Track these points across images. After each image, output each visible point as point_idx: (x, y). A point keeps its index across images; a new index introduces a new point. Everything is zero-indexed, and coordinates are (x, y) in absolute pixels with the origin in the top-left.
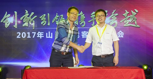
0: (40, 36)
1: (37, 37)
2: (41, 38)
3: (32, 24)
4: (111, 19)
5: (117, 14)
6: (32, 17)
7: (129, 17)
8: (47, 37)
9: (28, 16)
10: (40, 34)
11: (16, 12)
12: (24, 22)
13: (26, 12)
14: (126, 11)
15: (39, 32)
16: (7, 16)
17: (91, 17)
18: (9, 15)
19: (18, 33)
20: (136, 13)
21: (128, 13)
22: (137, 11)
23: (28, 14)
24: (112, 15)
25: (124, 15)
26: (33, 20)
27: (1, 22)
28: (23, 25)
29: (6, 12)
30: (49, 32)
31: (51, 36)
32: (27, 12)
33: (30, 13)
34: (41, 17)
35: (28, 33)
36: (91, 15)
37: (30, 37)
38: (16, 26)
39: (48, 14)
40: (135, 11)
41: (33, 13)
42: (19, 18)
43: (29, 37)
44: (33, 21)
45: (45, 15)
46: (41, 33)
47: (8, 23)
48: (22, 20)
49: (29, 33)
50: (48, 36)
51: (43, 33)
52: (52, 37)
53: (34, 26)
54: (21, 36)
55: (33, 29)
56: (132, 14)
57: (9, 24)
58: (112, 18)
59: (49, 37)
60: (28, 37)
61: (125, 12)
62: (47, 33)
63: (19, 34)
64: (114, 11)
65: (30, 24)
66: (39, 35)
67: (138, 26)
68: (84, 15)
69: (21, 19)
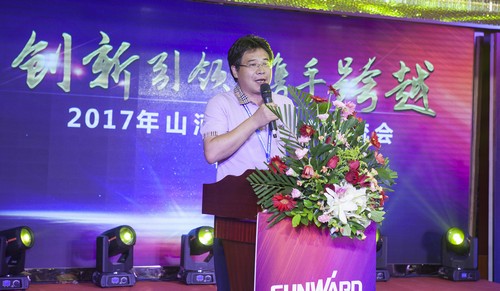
0: (145, 123)
1: (138, 126)
2: (149, 132)
3: (122, 83)
4: (361, 84)
5: (377, 72)
6: (122, 59)
7: (409, 82)
8: (169, 130)
9: (111, 54)
10: (145, 117)
11: (67, 37)
12: (94, 72)
13: (101, 38)
14: (402, 63)
15: (143, 113)
16: (33, 46)
17: (306, 74)
18: (42, 43)
19: (71, 110)
20: (426, 74)
21: (408, 69)
22: (430, 66)
23: (110, 48)
24: (365, 73)
25: (396, 75)
26: (126, 69)
27: (14, 66)
28: (93, 84)
29: (34, 34)
30: (177, 114)
31: (180, 127)
32: (106, 38)
33: (115, 44)
34: (151, 62)
35: (106, 112)
36: (307, 69)
37: (114, 127)
38: (65, 85)
39: (177, 53)
40: (425, 68)
41: (125, 46)
42: (77, 58)
43: (110, 125)
44: (126, 72)
45: (164, 55)
46: (150, 115)
47: (37, 74)
48: (89, 67)
49: (109, 113)
50: (172, 127)
51: (157, 115)
52: (183, 132)
53: (127, 90)
54: (82, 120)
55: (126, 98)
56: (417, 75)
57: (41, 77)
58: (365, 81)
59: (176, 130)
60: (105, 127)
61: (400, 67)
62: (169, 118)
63: (74, 114)
64: (371, 61)
65: (116, 81)
66: (142, 120)
67: (431, 112)
68: (286, 68)
69: (86, 60)
